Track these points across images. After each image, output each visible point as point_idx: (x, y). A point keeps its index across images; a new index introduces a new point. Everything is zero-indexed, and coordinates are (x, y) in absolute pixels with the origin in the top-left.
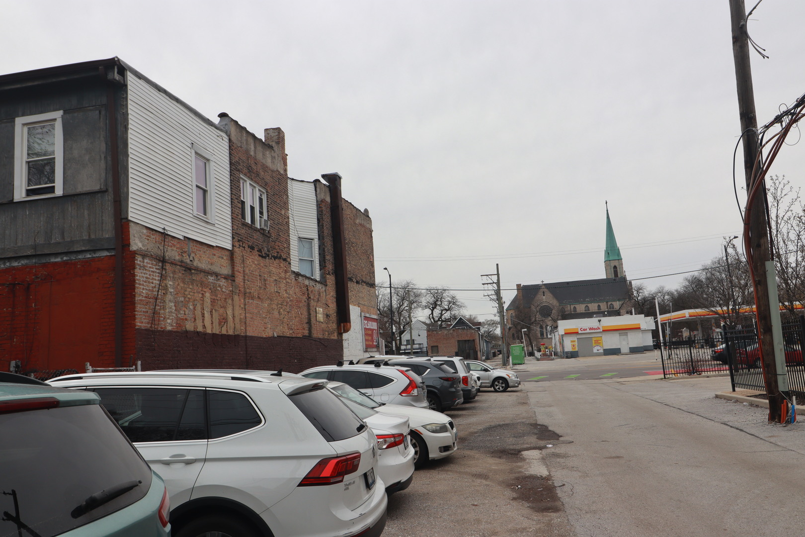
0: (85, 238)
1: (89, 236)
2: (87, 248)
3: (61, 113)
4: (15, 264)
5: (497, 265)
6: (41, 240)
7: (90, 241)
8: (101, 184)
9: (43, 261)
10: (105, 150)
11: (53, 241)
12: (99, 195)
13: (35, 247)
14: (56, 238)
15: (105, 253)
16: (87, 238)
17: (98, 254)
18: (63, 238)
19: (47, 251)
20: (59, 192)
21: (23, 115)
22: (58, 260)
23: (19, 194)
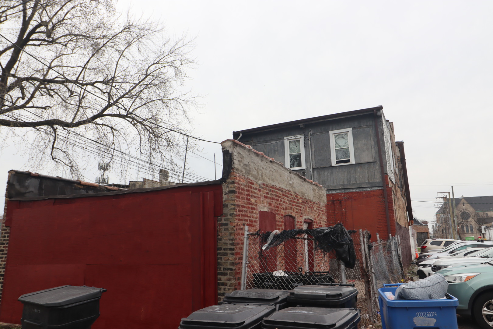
0: (366, 182)
1: (369, 180)
2: (368, 186)
3: (351, 129)
4: (334, 192)
5: (452, 187)
6: (346, 183)
7: (369, 183)
8: (373, 159)
9: (347, 191)
10: (373, 144)
11: (351, 183)
12: (372, 163)
13: (344, 185)
14: (353, 181)
15: (377, 188)
16: (368, 182)
17: (373, 189)
18: (356, 181)
19: (349, 187)
20: (353, 162)
21: (332, 130)
22: (354, 191)
23: (334, 163)
